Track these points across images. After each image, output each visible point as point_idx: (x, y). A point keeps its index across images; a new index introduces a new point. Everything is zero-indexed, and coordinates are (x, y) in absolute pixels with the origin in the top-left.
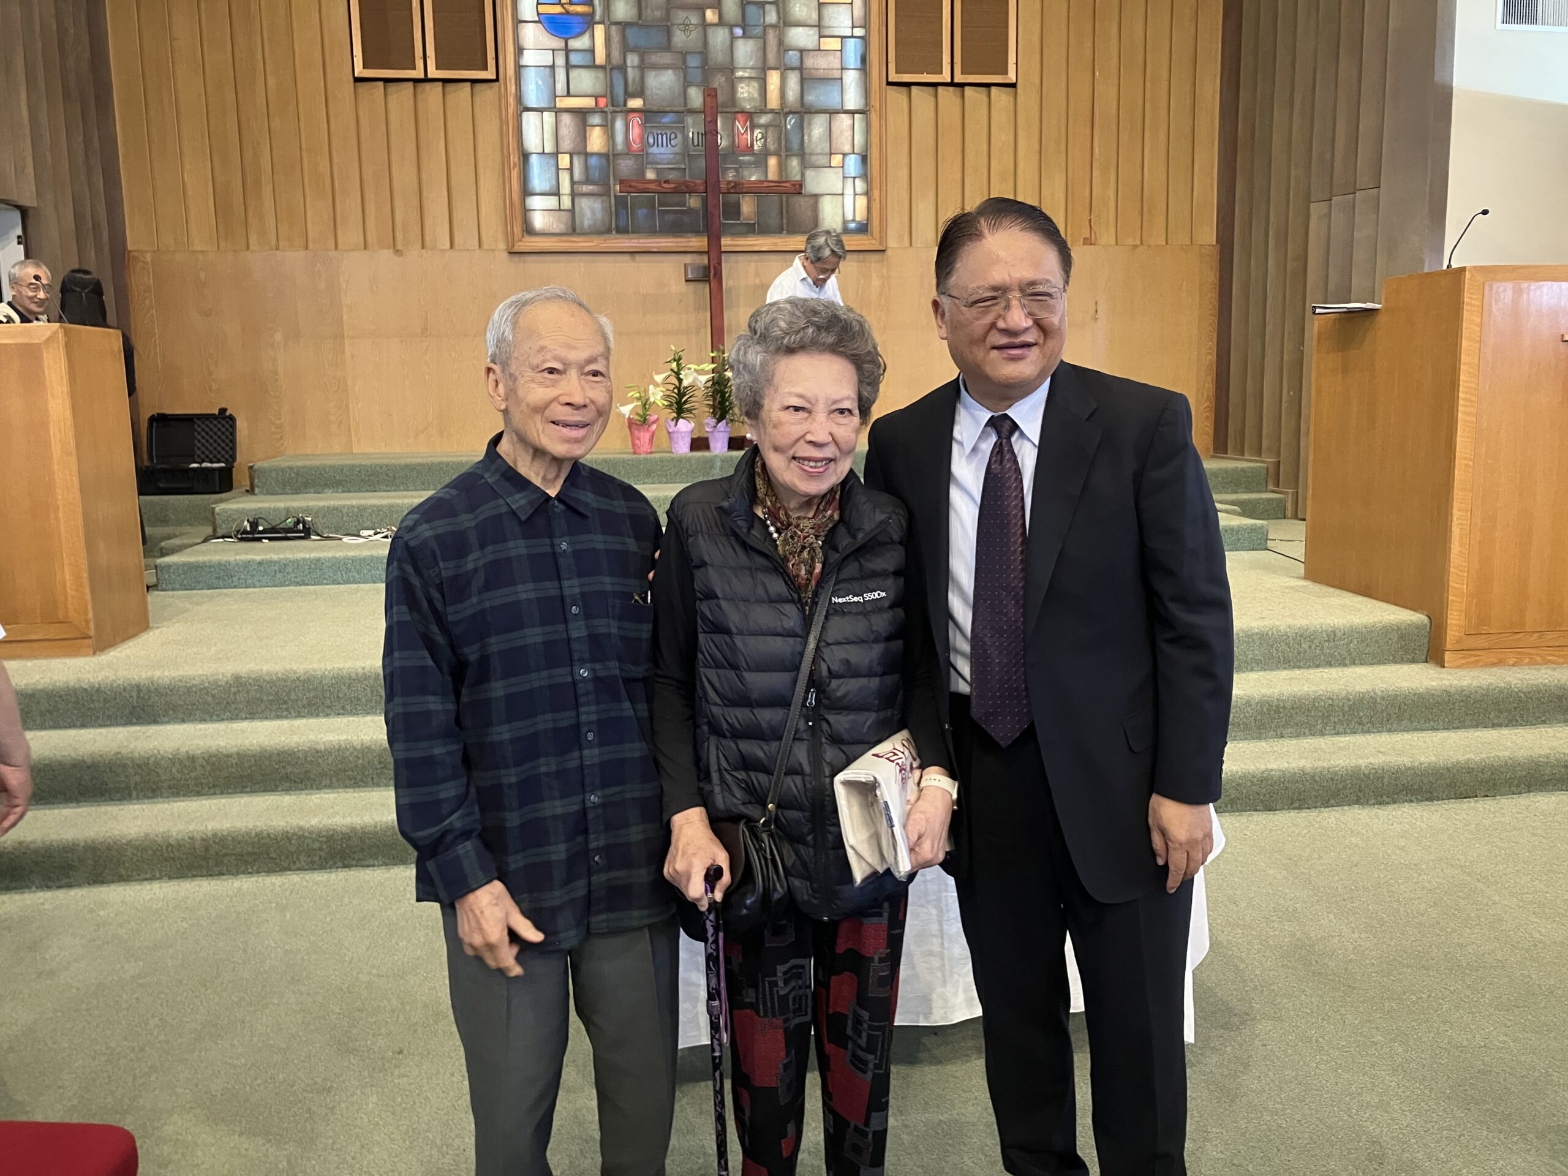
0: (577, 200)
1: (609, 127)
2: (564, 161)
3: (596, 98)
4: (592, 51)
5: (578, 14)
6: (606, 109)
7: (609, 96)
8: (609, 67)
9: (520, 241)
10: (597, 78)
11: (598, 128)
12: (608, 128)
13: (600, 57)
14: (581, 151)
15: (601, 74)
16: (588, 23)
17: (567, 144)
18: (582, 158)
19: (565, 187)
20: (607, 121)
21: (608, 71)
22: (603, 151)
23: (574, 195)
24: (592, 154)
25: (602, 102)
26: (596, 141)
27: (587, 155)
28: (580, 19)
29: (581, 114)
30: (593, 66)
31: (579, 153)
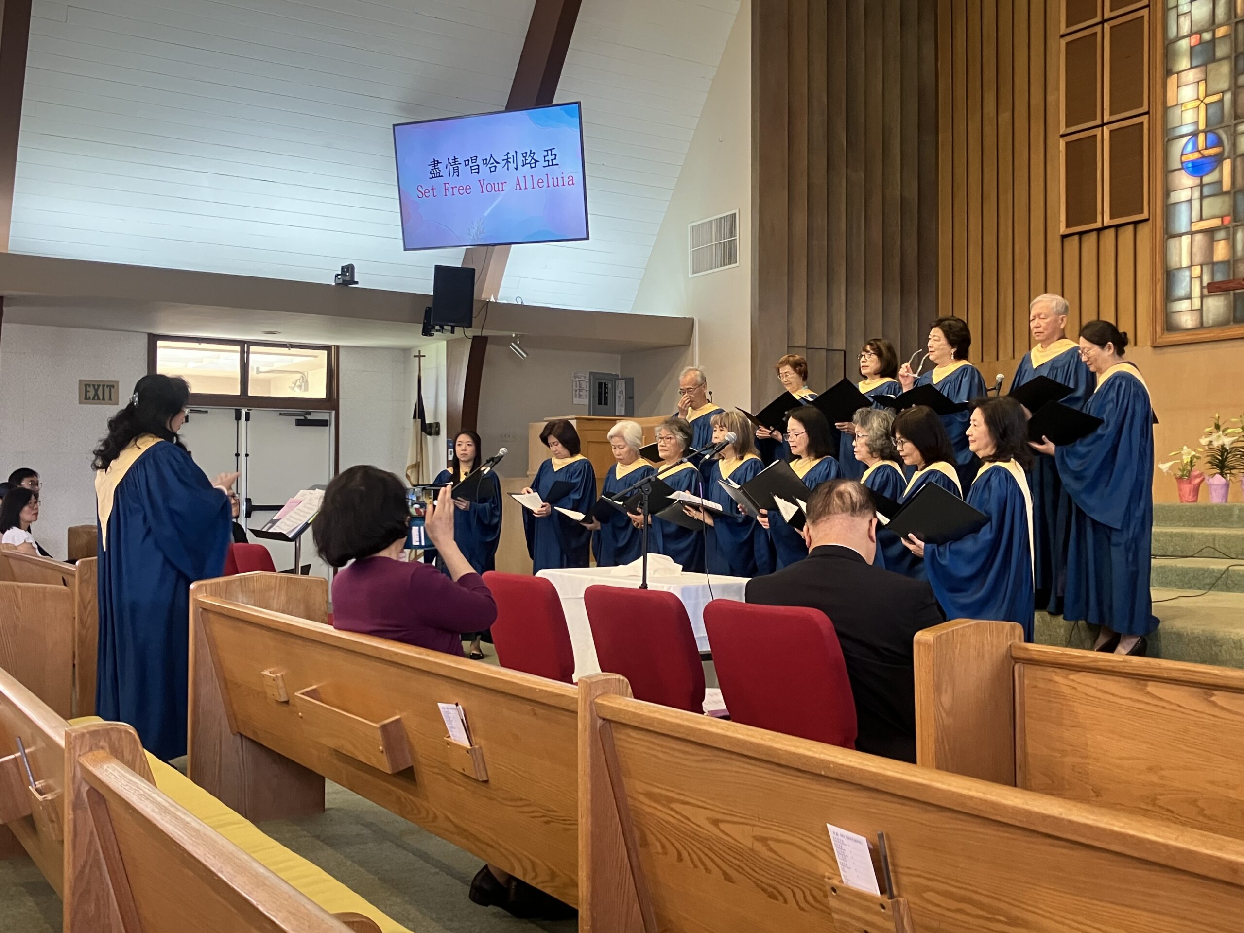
0: (1204, 301)
1: (1231, 238)
2: (1196, 271)
3: (1222, 217)
4: (1220, 182)
5: (1211, 156)
6: (1230, 226)
7: (1232, 214)
8: (1232, 192)
9: (1160, 338)
10: (1224, 202)
11: (1222, 242)
12: (1231, 240)
13: (1227, 185)
14: (1209, 263)
15: (1227, 199)
16: (1218, 160)
17: (1198, 259)
18: (1210, 266)
19: (1196, 292)
20: (1229, 235)
21: (1232, 195)
22: (1226, 259)
23: (1202, 297)
24: (1218, 263)
25: (1227, 220)
26: (1221, 252)
27: (1213, 264)
28: (1213, 159)
29: (1210, 232)
30: (1221, 193)
31: (1207, 264)
